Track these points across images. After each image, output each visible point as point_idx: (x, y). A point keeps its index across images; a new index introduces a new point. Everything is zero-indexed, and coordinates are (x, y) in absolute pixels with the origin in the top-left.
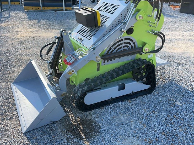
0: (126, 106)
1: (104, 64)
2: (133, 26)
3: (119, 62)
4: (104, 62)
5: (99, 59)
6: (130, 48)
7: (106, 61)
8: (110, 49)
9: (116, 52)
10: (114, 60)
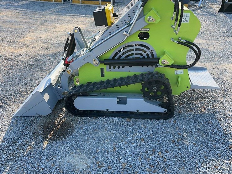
0: (119, 123)
1: (110, 70)
2: (148, 29)
3: (129, 71)
4: (110, 68)
5: (97, 62)
6: (146, 57)
7: (112, 67)
8: (117, 54)
9: (124, 58)
10: (123, 67)
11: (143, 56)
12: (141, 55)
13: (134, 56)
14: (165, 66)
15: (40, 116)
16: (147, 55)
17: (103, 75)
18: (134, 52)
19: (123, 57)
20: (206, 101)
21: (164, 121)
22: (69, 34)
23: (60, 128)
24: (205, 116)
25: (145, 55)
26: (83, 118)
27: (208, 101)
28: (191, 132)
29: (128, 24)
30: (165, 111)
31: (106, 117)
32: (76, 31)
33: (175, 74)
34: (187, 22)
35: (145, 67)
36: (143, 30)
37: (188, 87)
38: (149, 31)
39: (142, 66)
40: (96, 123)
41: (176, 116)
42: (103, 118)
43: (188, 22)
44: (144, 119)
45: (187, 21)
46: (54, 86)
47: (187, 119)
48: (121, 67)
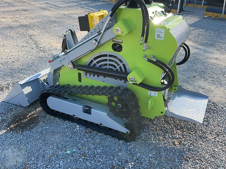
2: (121, 41)
3: (104, 81)
4: (86, 75)
5: (71, 66)
6: (119, 69)
7: (88, 74)
8: (92, 61)
9: (99, 67)
10: (98, 76)
11: (116, 68)
12: (115, 67)
13: (108, 67)
14: (133, 84)
15: (21, 106)
16: (120, 67)
17: (80, 80)
18: (108, 62)
19: (98, 65)
20: (190, 133)
21: (124, 142)
22: (63, 35)
23: (27, 121)
24: (174, 151)
25: (118, 67)
26: (53, 117)
27: (192, 134)
28: (142, 163)
29: (98, 33)
30: (127, 132)
31: (72, 122)
32: (67, 33)
33: (149, 94)
34: (161, 39)
35: (118, 80)
36: (116, 41)
37: (162, 113)
38: (122, 43)
39: (116, 79)
40: (60, 126)
41: (141, 140)
42: (68, 122)
43: (163, 39)
44: (107, 134)
45: (162, 37)
46: (41, 81)
47: (150, 148)
48: (96, 76)
